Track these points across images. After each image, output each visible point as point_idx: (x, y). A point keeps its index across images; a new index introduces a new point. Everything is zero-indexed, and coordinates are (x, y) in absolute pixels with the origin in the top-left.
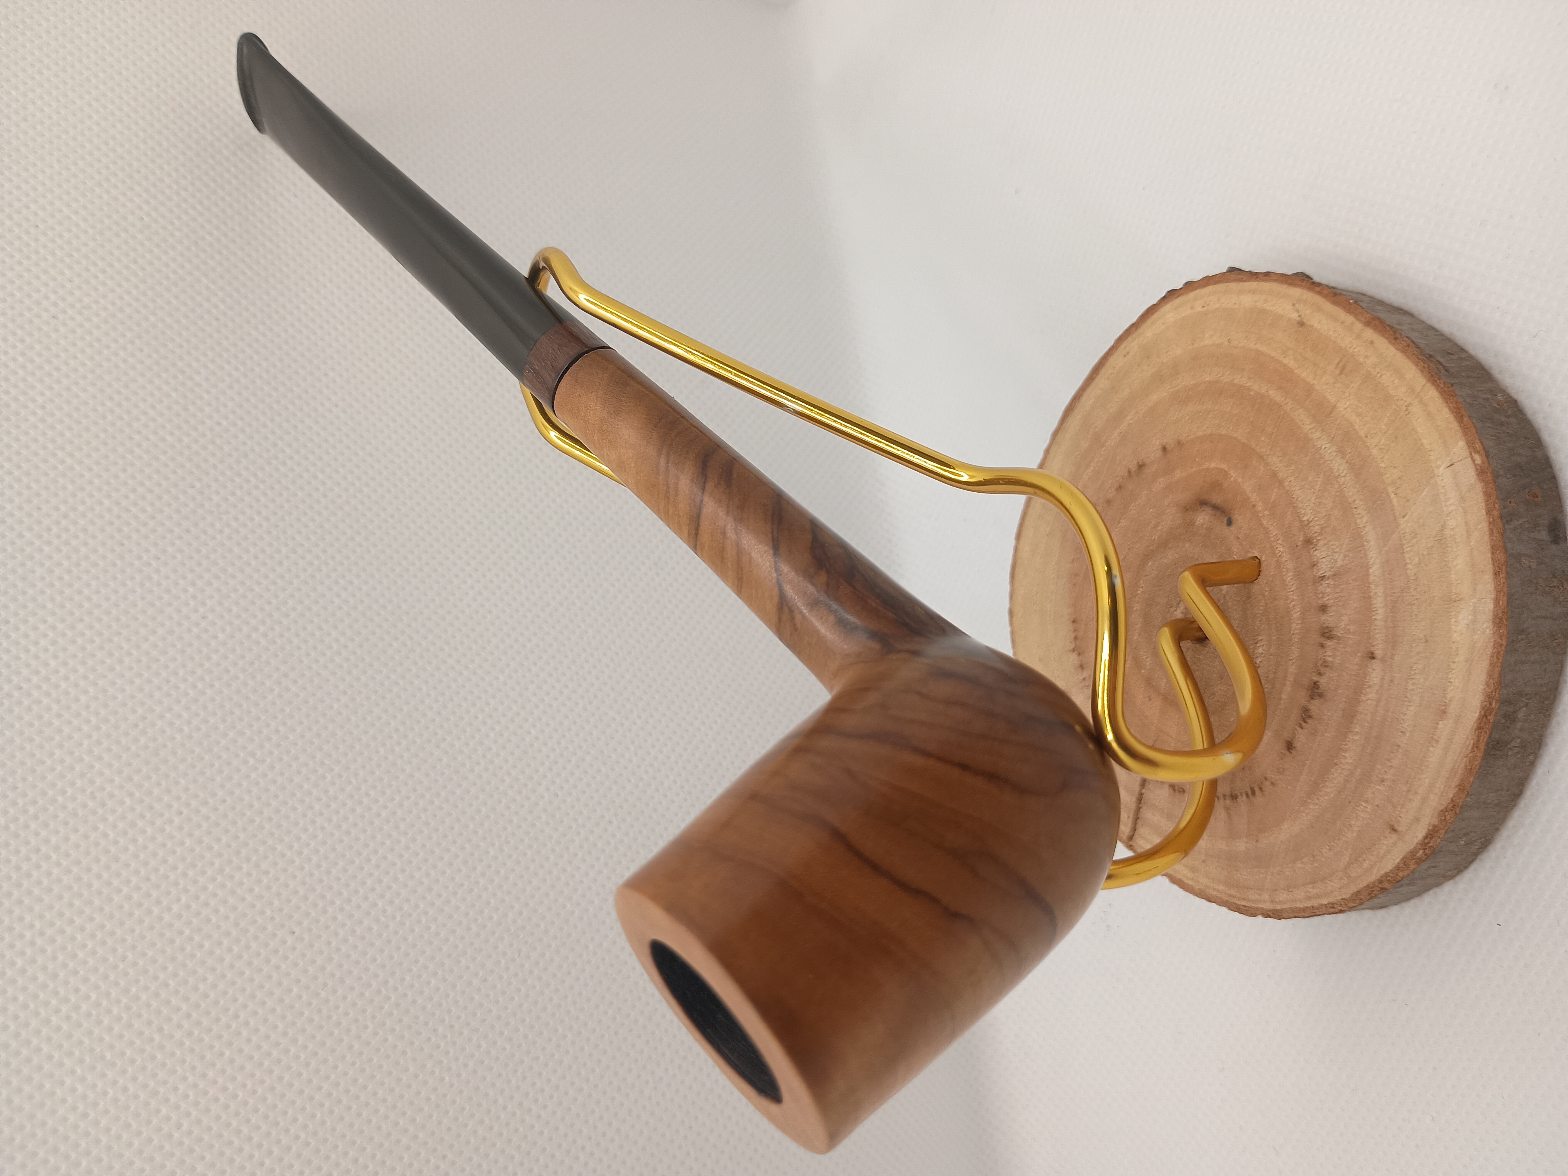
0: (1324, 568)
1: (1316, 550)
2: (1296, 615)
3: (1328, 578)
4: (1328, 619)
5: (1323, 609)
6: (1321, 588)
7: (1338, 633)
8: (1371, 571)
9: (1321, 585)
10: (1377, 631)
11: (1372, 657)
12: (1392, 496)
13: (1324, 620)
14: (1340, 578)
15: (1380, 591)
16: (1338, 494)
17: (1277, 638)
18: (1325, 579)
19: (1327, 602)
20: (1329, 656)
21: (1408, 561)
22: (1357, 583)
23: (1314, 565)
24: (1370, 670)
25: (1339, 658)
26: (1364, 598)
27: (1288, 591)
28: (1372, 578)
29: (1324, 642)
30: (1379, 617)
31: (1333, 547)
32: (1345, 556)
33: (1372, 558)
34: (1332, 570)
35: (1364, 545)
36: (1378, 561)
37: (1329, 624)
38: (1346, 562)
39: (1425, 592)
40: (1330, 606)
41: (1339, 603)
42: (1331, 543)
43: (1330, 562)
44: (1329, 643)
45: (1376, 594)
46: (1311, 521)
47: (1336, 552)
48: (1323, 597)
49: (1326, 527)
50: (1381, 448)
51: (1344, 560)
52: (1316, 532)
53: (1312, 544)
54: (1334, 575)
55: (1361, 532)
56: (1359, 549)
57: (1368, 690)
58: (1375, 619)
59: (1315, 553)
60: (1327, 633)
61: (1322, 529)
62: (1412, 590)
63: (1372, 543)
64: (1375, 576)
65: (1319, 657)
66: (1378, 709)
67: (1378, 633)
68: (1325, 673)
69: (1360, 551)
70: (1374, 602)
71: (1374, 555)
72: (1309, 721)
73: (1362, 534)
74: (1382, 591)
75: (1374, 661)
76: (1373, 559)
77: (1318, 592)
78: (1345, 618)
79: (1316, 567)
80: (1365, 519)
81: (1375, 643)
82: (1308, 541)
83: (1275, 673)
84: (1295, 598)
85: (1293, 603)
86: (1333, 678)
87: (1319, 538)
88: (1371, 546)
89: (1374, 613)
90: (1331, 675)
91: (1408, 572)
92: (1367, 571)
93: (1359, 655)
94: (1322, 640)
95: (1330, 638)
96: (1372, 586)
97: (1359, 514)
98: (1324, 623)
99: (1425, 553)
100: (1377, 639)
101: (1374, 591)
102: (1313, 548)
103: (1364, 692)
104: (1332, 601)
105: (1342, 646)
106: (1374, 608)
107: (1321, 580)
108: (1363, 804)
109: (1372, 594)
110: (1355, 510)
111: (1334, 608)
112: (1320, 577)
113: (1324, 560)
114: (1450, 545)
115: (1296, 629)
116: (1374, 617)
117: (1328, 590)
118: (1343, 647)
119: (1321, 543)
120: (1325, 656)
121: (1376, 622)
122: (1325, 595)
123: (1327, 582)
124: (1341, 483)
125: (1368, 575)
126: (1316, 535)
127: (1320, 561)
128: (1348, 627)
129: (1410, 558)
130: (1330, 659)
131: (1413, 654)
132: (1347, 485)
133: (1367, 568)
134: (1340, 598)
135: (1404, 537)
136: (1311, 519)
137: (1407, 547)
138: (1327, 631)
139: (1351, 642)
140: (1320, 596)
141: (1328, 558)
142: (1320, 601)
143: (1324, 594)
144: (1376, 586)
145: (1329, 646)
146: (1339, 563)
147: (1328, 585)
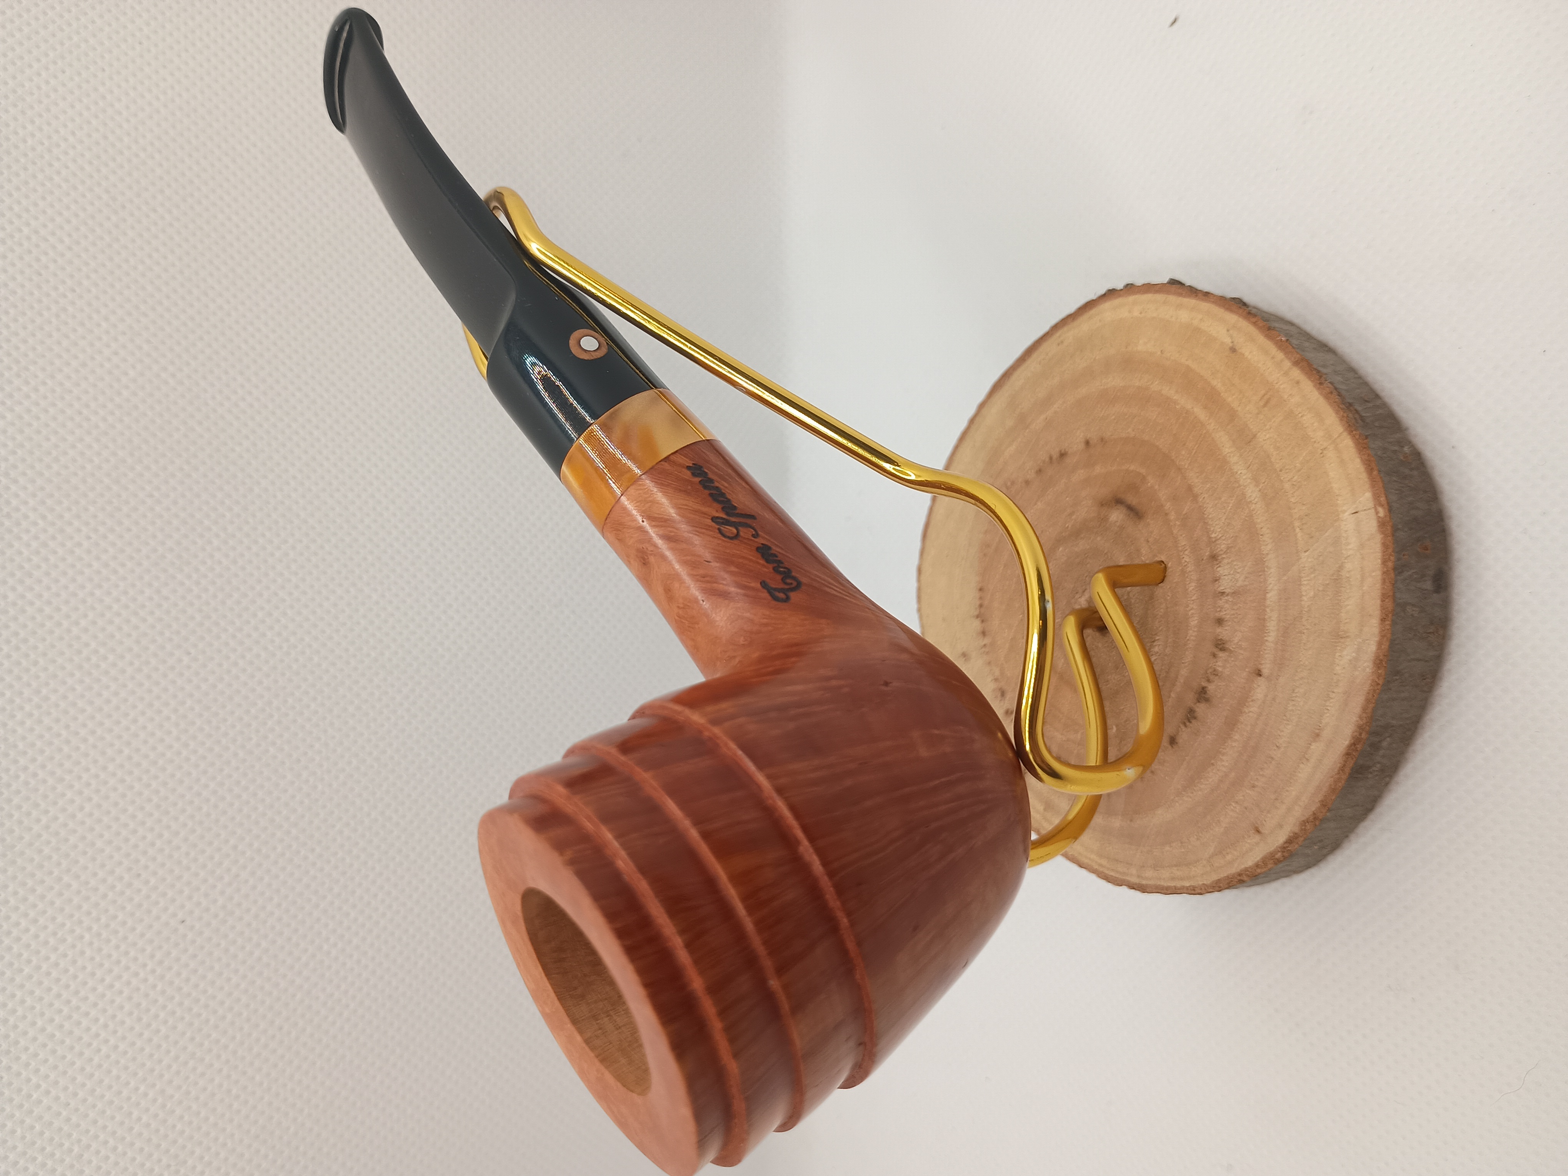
0: (1225, 585)
1: (1220, 566)
2: (1194, 622)
3: (1227, 595)
4: (1223, 632)
5: (1220, 621)
6: (1221, 603)
7: (1231, 646)
8: (1268, 595)
9: (1221, 599)
10: (1266, 652)
11: (1259, 674)
12: (1298, 530)
13: (1220, 632)
14: (1239, 597)
15: (1274, 615)
16: (1247, 519)
17: (1173, 640)
18: (1225, 595)
19: (1224, 617)
20: (1219, 666)
21: (1304, 593)
22: (1255, 604)
23: (1216, 580)
24: (1255, 686)
25: (1228, 670)
26: (1259, 619)
27: (1188, 599)
28: (1268, 602)
29: (1217, 653)
30: (1270, 639)
31: (1235, 567)
32: (1246, 578)
33: (1271, 583)
34: (1233, 588)
35: (1264, 571)
36: (1276, 588)
37: (1223, 636)
38: (1246, 583)
39: (1315, 625)
40: (1226, 621)
41: (1235, 620)
42: (1235, 563)
43: (1231, 580)
44: (1221, 654)
45: (1270, 617)
46: (1219, 539)
47: (1238, 573)
48: (1220, 611)
49: (1232, 547)
50: (1293, 484)
51: (1245, 581)
52: (1222, 550)
53: (1216, 560)
54: (1233, 593)
55: (1264, 558)
56: (1260, 574)
57: (1251, 703)
58: (1267, 640)
59: (1218, 569)
60: (1220, 645)
61: (1228, 548)
62: (1303, 620)
63: (1272, 570)
64: (1271, 601)
65: (1210, 665)
66: (1258, 722)
67: (1267, 653)
68: (1214, 681)
69: (1260, 575)
70: (1268, 625)
71: (1273, 582)
72: (1193, 721)
73: (1264, 560)
74: (1276, 616)
75: (1259, 678)
76: (1271, 585)
77: (1217, 606)
78: (1240, 634)
79: (1217, 582)
80: (1269, 547)
81: (1263, 662)
82: (1214, 557)
83: (1167, 672)
84: (1194, 607)
85: (1192, 611)
86: (1221, 687)
87: (1224, 556)
88: (1271, 573)
89: (1265, 634)
90: (1219, 684)
91: (1303, 603)
92: (1265, 595)
93: (1247, 670)
94: (1215, 650)
95: (1223, 649)
96: (1268, 610)
97: (1264, 541)
98: (1219, 635)
99: (1321, 589)
100: (1266, 659)
101: (1269, 614)
102: (1218, 564)
103: (1247, 704)
104: (1228, 616)
105: (1232, 659)
106: (1267, 630)
107: (1221, 596)
108: (1233, 804)
109: (1266, 617)
110: (1261, 537)
111: (1230, 623)
112: (1220, 593)
113: (1226, 577)
114: (1344, 586)
115: (1192, 636)
116: (1265, 638)
117: (1227, 606)
118: (1233, 661)
119: (1226, 561)
120: (1215, 665)
121: (1267, 643)
122: (1223, 610)
123: (1226, 598)
124: (1252, 508)
125: (1265, 599)
126: (1222, 553)
127: (1222, 577)
128: (1240, 643)
129: (1306, 591)
130: (1220, 669)
131: (1297, 678)
132: (1257, 512)
133: (1266, 592)
134: (1236, 615)
135: (1303, 570)
136: (1219, 537)
137: (1305, 581)
138: (1220, 643)
139: (1241, 657)
140: (1218, 610)
141: (1230, 577)
142: (1217, 614)
143: (1222, 608)
144: (1272, 610)
145: (1221, 657)
146: (1240, 583)
147: (1227, 602)
